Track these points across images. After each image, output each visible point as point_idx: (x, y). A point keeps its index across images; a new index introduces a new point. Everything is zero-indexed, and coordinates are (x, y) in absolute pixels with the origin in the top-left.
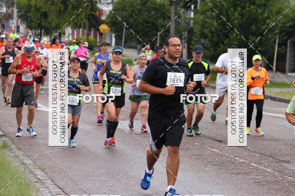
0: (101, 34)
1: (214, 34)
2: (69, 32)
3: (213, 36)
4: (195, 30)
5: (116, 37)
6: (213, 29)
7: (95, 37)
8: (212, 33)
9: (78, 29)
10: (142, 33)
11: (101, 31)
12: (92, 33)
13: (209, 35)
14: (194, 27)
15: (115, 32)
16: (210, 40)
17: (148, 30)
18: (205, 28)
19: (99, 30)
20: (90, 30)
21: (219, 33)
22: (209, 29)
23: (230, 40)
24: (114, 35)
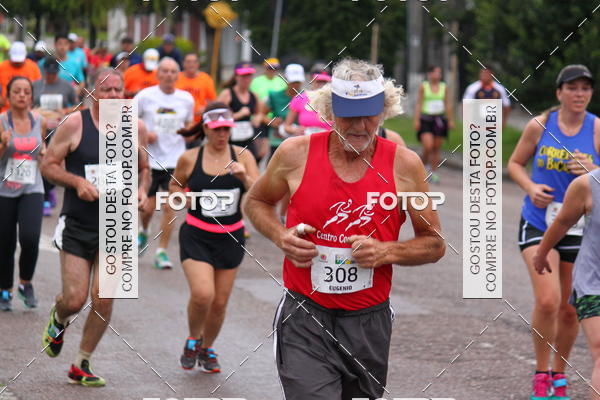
0: (211, 32)
1: (536, 31)
2: (119, 24)
3: (531, 35)
4: (479, 20)
5: (254, 40)
6: (532, 15)
7: (194, 38)
8: (529, 26)
9: (144, 17)
10: (327, 26)
11: (212, 22)
12: (186, 27)
13: (522, 32)
14: (477, 11)
15: (252, 23)
16: (523, 48)
17: (346, 19)
18: (507, 12)
19: (203, 19)
20: (178, 18)
21: (550, 27)
22: (521, 16)
23: (580, 46)
24: (247, 34)
